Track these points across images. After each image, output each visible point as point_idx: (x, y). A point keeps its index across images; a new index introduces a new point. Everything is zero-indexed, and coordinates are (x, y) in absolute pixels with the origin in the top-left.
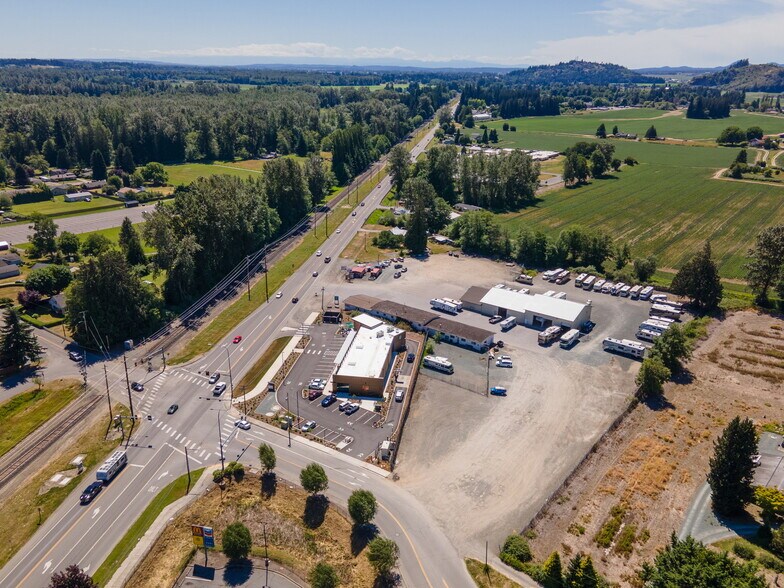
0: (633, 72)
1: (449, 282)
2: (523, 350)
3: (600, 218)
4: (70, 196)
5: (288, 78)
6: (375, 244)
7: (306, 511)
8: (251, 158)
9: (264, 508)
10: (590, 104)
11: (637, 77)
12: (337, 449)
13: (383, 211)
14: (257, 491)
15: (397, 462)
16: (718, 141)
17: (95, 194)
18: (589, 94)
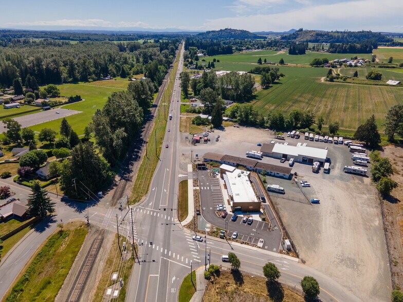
0: (253, 34)
1: (245, 141)
2: (309, 176)
3: (290, 103)
4: (7, 105)
5: (91, 37)
6: (193, 123)
7: (269, 291)
8: (97, 80)
9: (242, 292)
10: (244, 48)
11: (255, 36)
12: (260, 248)
13: (184, 105)
14: (232, 281)
15: (297, 251)
16: (311, 65)
17: (21, 103)
18: (241, 43)
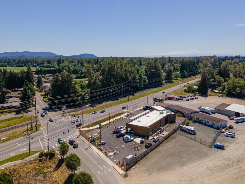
6: (185, 91)
12: (107, 155)
15: (133, 168)
